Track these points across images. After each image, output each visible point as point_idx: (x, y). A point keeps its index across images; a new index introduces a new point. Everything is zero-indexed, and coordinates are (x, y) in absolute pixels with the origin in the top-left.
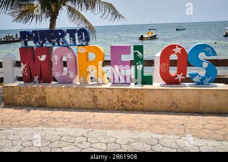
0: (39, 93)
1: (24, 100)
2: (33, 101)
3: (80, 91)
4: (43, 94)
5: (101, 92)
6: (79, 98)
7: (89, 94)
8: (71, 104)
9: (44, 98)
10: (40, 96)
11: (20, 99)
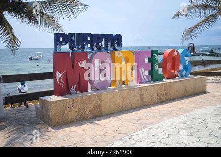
0: (94, 102)
1: (77, 114)
2: (87, 113)
3: (131, 91)
4: (99, 102)
5: (146, 90)
6: (131, 99)
7: (139, 93)
8: (124, 106)
9: (100, 106)
10: (96, 104)
11: (72, 114)
